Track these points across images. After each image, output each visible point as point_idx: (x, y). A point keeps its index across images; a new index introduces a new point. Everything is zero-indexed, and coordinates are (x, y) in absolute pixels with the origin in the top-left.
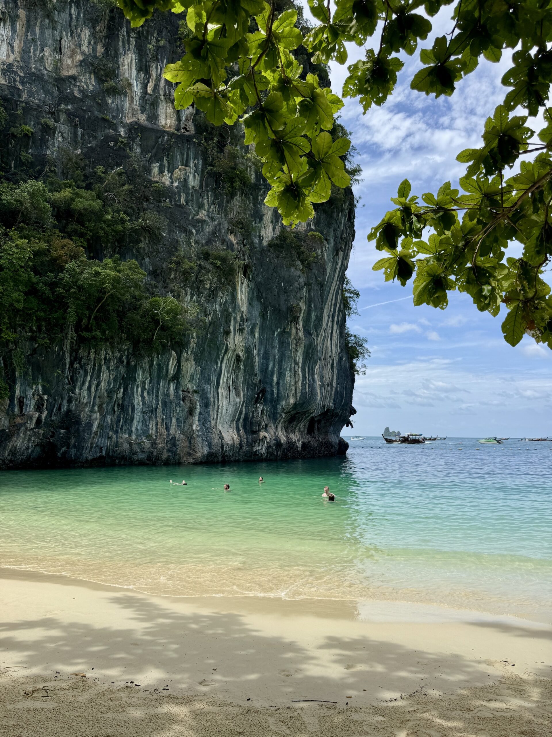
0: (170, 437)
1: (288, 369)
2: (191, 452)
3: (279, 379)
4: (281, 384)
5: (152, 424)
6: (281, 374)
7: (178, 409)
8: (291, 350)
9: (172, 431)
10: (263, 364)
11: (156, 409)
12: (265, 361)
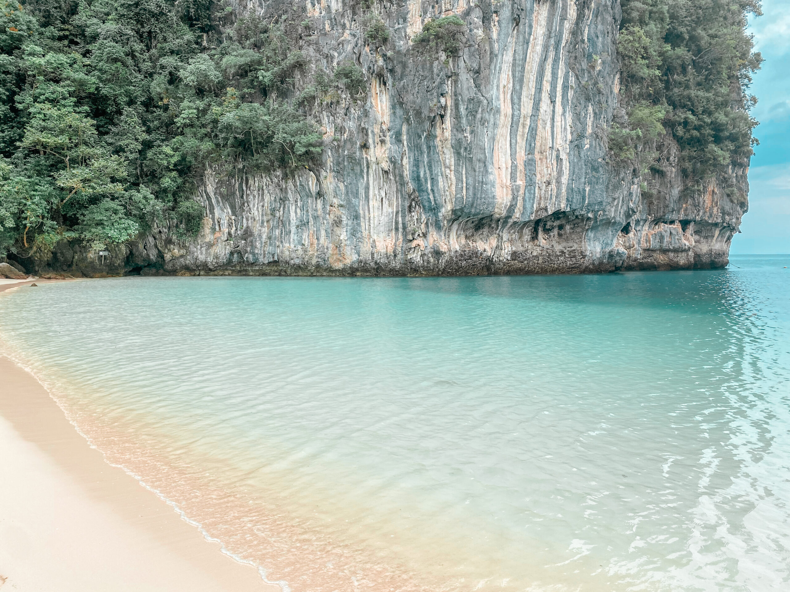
0: (320, 246)
1: (439, 174)
2: (341, 258)
3: (432, 185)
4: (435, 191)
5: (305, 236)
6: (434, 180)
7: (325, 222)
8: (438, 154)
9: (322, 240)
10: (413, 172)
11: (308, 223)
12: (415, 169)
